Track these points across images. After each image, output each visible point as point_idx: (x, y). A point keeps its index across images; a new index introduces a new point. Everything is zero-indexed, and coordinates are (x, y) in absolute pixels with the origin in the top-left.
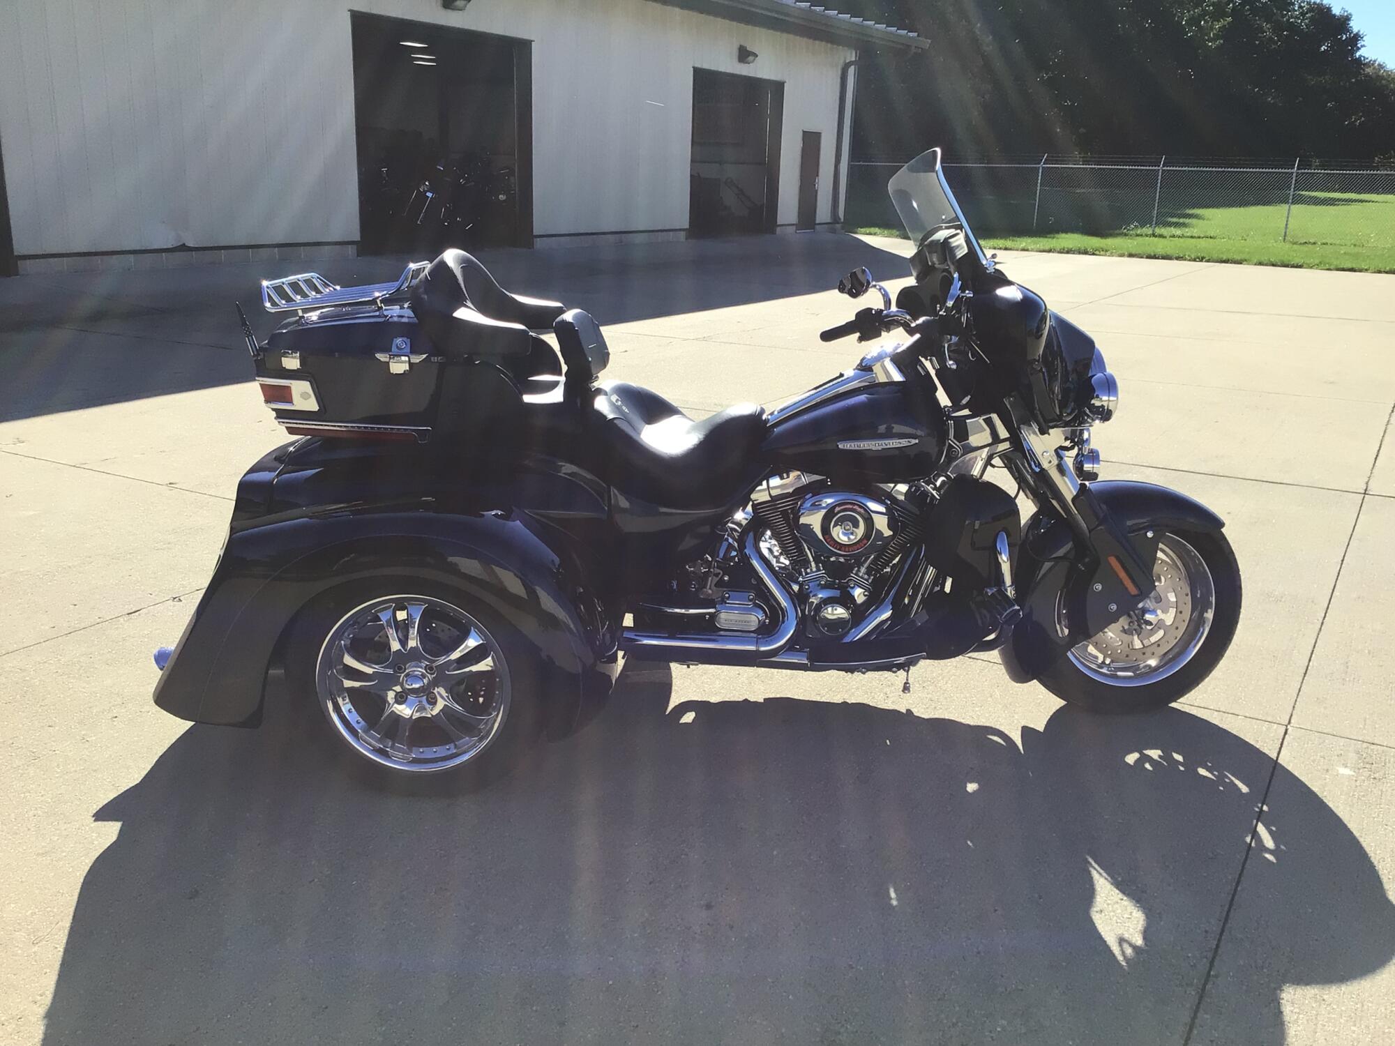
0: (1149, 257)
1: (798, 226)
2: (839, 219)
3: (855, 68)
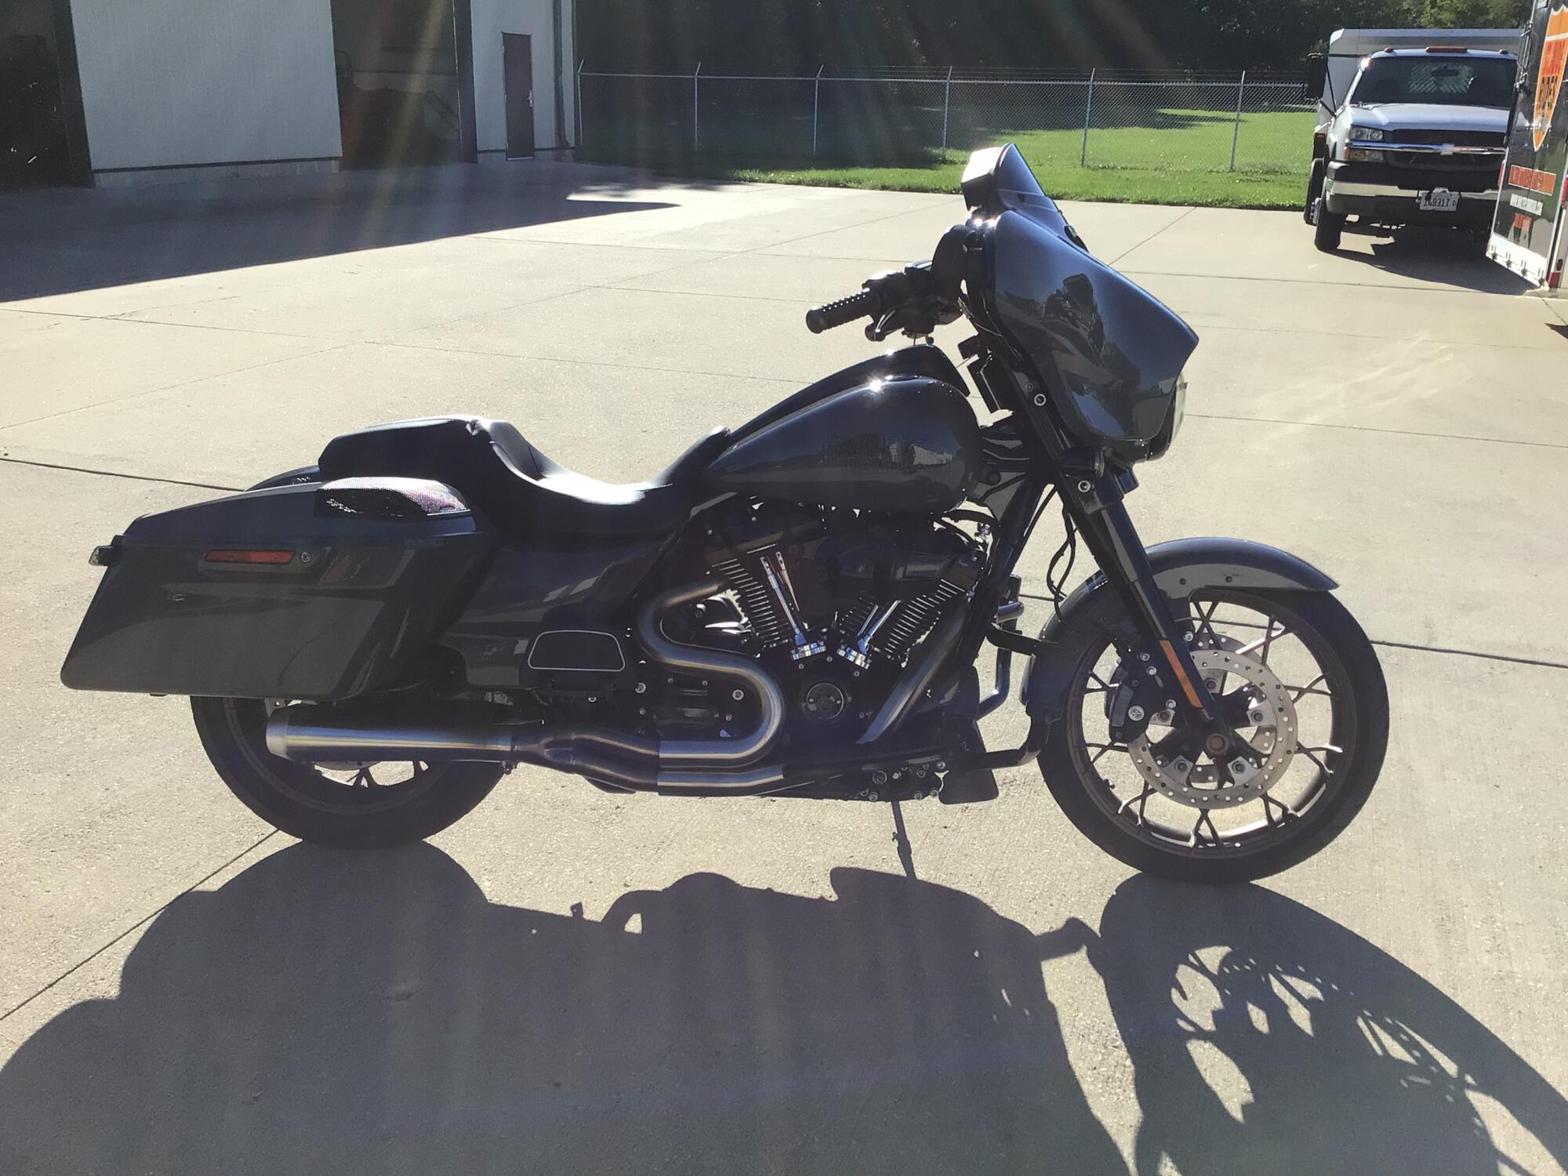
1: (511, 153)
2: (568, 143)
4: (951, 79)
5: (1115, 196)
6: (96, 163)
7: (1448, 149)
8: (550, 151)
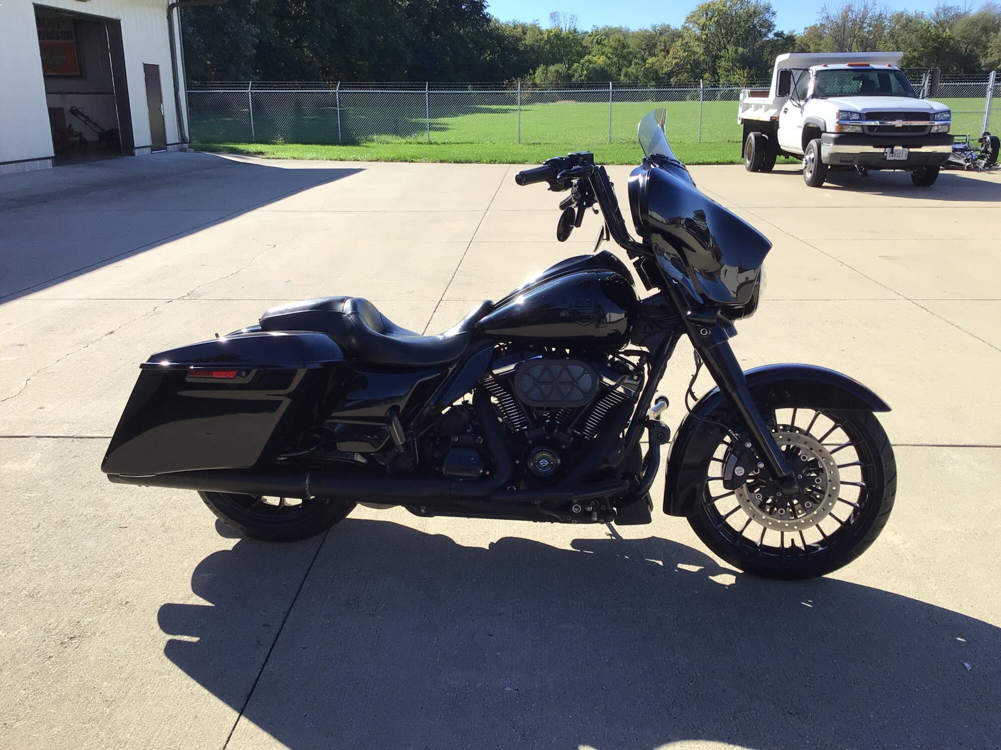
1: (153, 148)
2: (186, 139)
3: (177, 8)
7: (898, 123)
8: (176, 145)
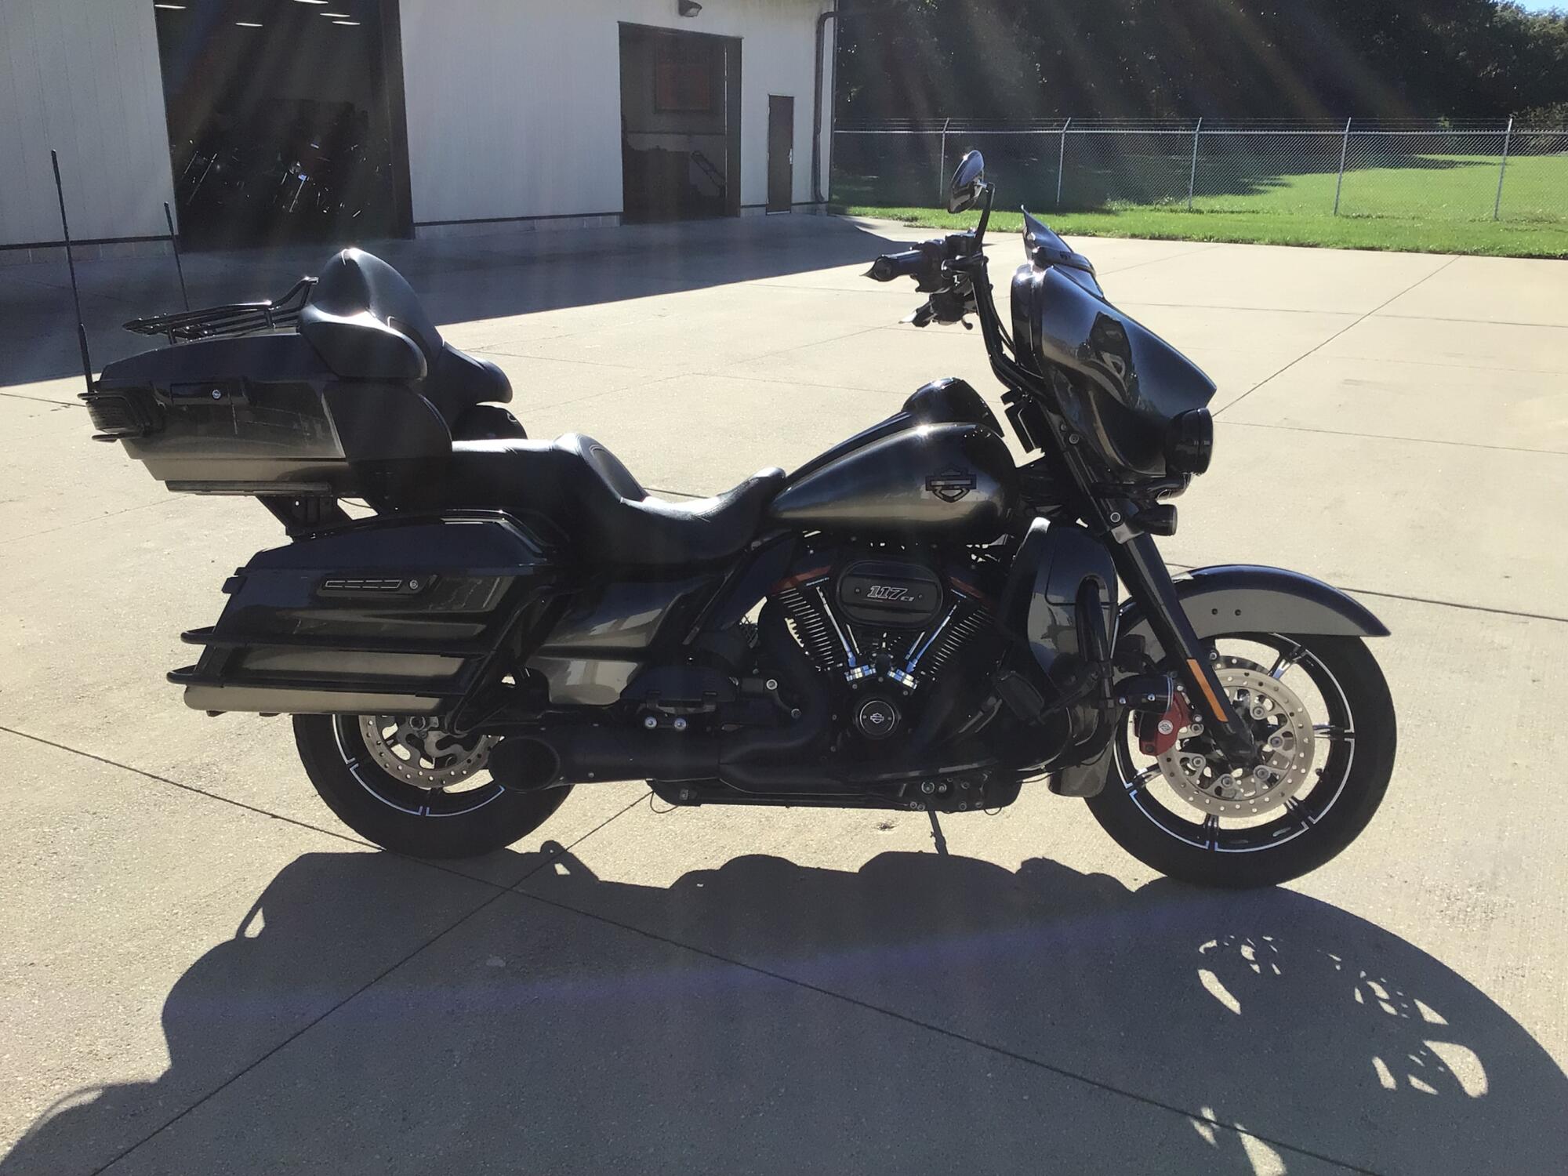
0: (1153, 238)
1: (769, 207)
2: (822, 197)
3: (835, 19)
4: (1200, 130)
5: (1375, 244)
6: (416, 219)
8: (806, 206)
